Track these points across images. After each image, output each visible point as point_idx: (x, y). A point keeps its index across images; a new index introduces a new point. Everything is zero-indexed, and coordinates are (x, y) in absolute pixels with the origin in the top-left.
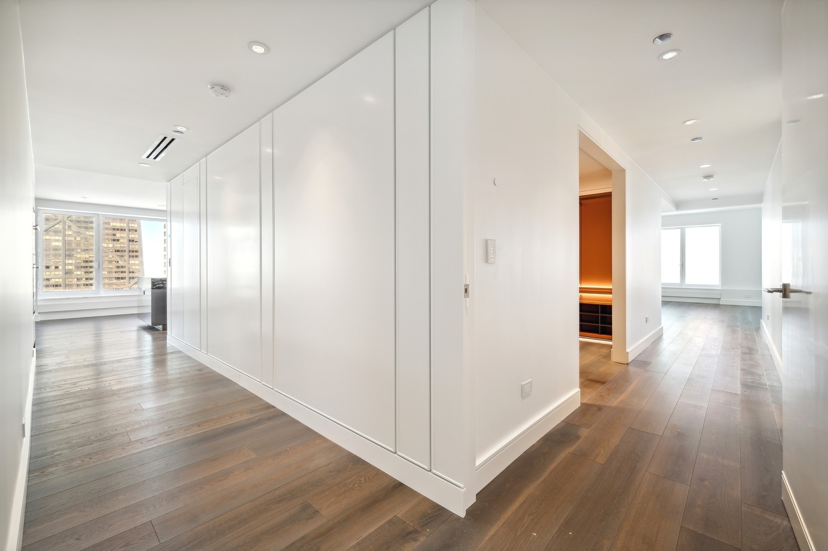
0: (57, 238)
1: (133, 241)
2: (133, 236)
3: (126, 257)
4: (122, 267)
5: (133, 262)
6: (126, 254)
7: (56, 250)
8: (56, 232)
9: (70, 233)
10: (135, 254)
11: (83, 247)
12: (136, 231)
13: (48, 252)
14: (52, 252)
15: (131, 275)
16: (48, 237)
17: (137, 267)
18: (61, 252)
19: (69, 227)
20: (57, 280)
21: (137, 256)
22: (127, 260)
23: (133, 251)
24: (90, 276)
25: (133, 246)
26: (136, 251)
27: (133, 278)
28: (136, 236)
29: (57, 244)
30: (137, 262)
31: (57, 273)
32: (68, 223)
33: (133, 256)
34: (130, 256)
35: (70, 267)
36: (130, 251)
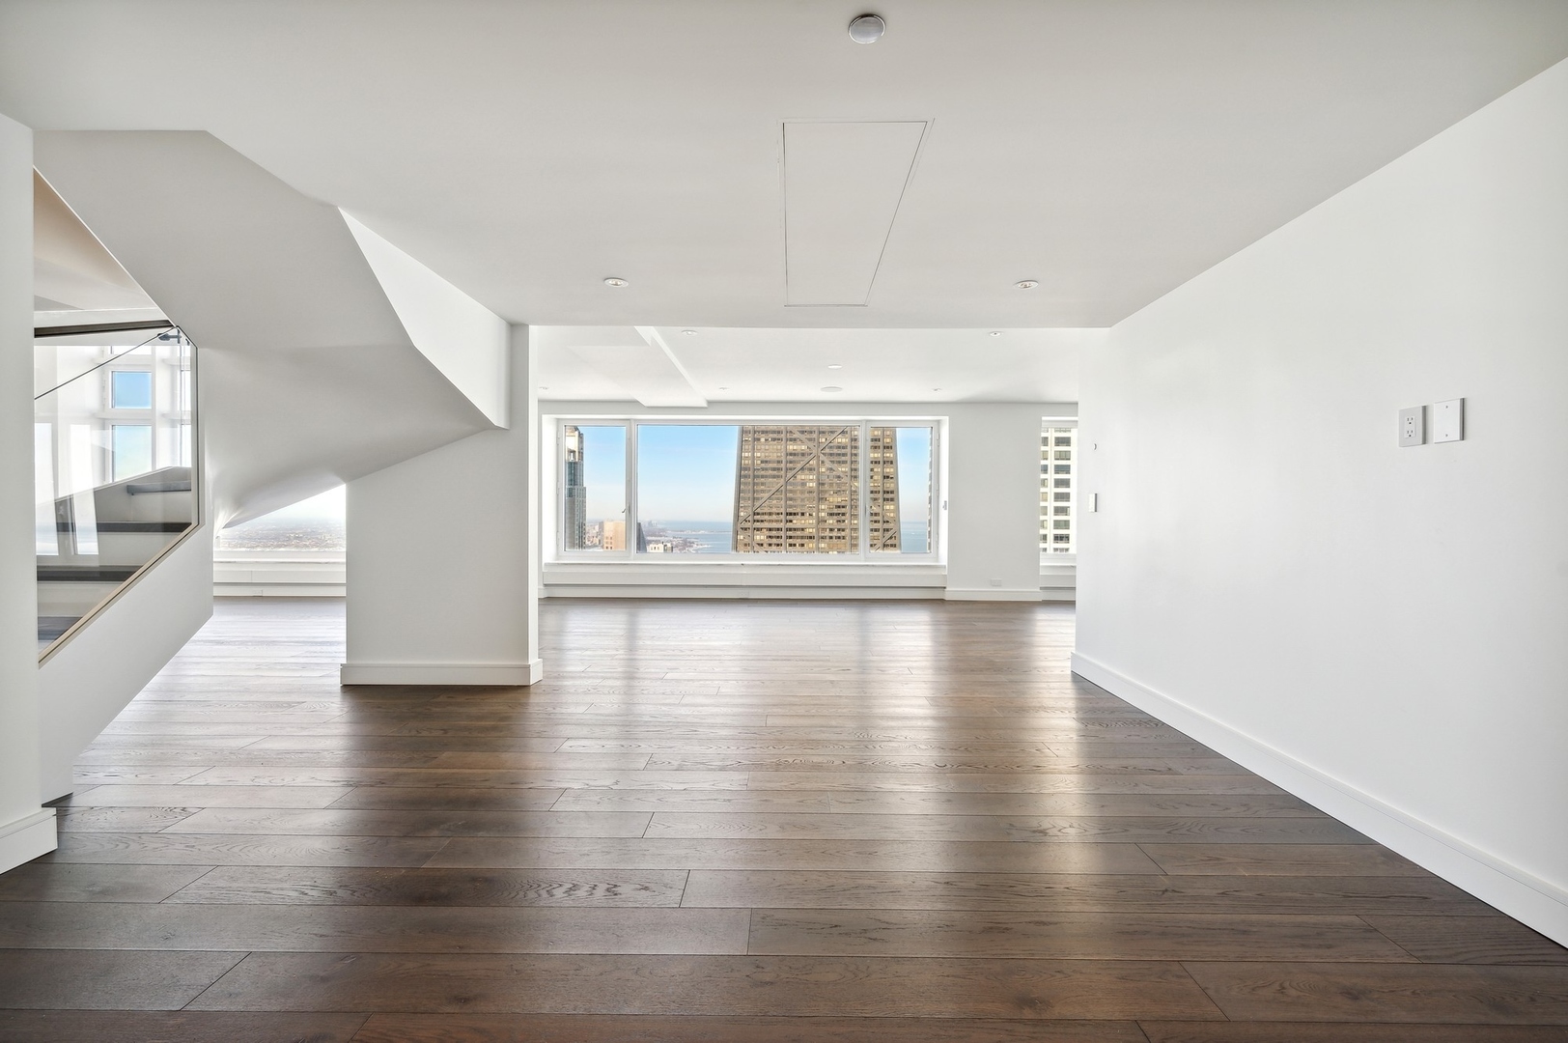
0: (811, 477)
1: (888, 477)
2: (888, 470)
3: (881, 501)
4: (876, 514)
5: (888, 507)
6: (880, 495)
7: (811, 492)
8: (810, 469)
9: (823, 470)
10: (890, 496)
11: (836, 489)
12: (892, 463)
13: (803, 496)
14: (807, 495)
15: (886, 526)
16: (803, 477)
17: (892, 515)
18: (815, 494)
19: (823, 462)
20: (811, 530)
21: (892, 500)
22: (881, 505)
23: (888, 492)
24: (842, 525)
25: (888, 485)
26: (892, 492)
27: (888, 530)
28: (892, 470)
29: (811, 485)
30: (892, 507)
31: (811, 521)
32: (822, 458)
33: (888, 500)
34: (884, 500)
35: (823, 514)
36: (884, 492)
